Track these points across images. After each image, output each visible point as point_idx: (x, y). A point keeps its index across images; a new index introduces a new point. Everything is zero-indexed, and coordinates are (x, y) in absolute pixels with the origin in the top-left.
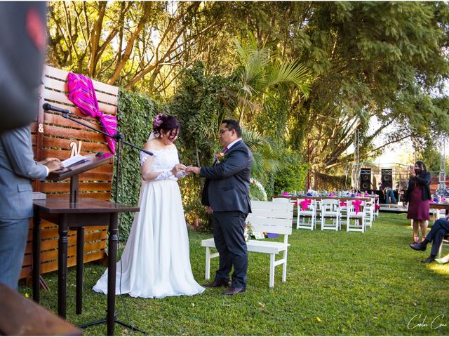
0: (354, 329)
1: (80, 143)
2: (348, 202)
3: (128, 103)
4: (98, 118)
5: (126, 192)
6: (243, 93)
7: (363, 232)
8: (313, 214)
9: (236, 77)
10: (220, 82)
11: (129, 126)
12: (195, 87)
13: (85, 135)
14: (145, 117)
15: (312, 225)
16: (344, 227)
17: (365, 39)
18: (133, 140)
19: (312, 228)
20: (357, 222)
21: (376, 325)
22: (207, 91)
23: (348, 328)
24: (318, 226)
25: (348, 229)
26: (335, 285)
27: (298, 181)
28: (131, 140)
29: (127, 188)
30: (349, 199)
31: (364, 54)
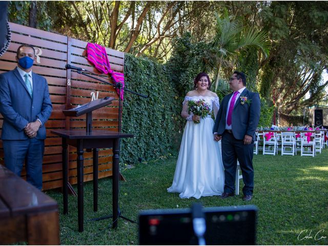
0: (295, 224)
1: (98, 92)
2: (301, 134)
3: (135, 64)
4: (110, 75)
5: (135, 128)
6: (220, 54)
7: (313, 156)
8: (275, 143)
9: (214, 43)
10: (203, 47)
11: (135, 81)
12: (185, 51)
13: (101, 87)
14: (147, 74)
15: (275, 151)
16: (299, 153)
17: (315, 10)
18: (139, 91)
19: (274, 154)
20: (309, 149)
21: (312, 221)
22: (193, 54)
23: (291, 224)
24: (280, 153)
25: (302, 155)
26: (286, 194)
27: (265, 120)
28: (137, 91)
29: (135, 126)
30: (303, 132)
31: (315, 21)
